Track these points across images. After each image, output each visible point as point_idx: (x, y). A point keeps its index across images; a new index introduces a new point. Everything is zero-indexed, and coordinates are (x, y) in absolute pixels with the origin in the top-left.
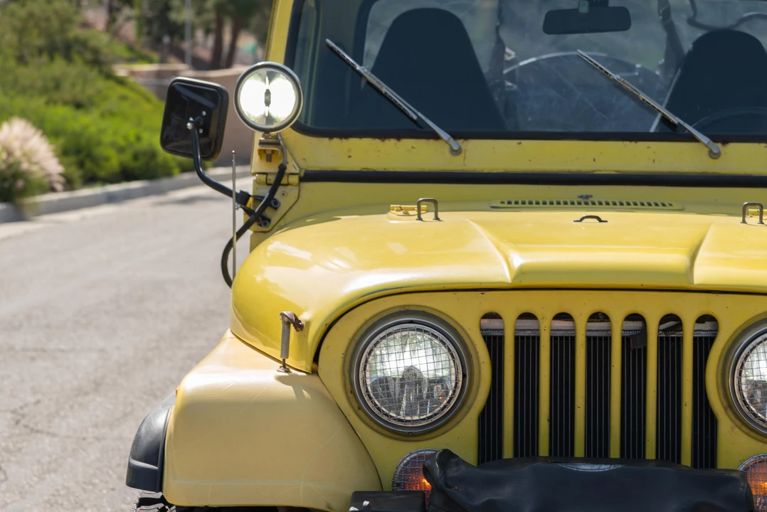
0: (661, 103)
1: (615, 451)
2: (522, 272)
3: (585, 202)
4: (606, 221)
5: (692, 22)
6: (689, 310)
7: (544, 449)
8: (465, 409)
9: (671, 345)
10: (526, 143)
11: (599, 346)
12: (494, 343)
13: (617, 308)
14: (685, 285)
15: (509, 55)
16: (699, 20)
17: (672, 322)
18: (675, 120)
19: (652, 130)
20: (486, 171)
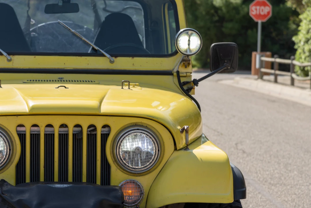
0: (92, 42)
1: (70, 179)
2: (33, 108)
3: (61, 80)
4: (68, 88)
5: (105, 10)
6: (99, 123)
7: (42, 179)
8: (10, 163)
9: (92, 137)
10: (37, 57)
11: (63, 137)
12: (22, 136)
13: (71, 122)
14: (97, 113)
15: (32, 22)
16: (108, 9)
17: (92, 128)
18: (97, 48)
19: (89, 52)
20: (21, 68)
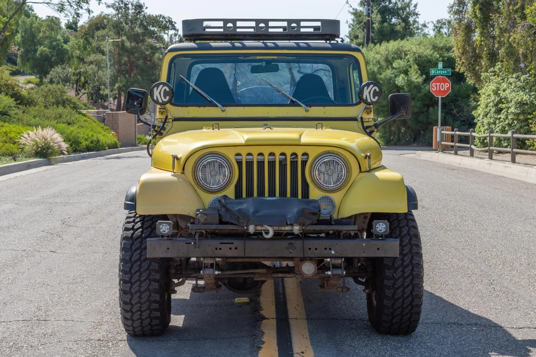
0: (291, 95)
2: (248, 140)
3: (266, 126)
4: (273, 129)
5: (299, 72)
6: (299, 151)
7: (255, 195)
8: (231, 183)
9: (294, 164)
10: (246, 108)
11: (272, 164)
12: (239, 163)
13: (277, 151)
14: (298, 143)
15: (239, 83)
17: (294, 155)
18: (294, 100)
19: (288, 103)
20: (233, 117)
